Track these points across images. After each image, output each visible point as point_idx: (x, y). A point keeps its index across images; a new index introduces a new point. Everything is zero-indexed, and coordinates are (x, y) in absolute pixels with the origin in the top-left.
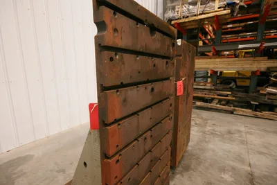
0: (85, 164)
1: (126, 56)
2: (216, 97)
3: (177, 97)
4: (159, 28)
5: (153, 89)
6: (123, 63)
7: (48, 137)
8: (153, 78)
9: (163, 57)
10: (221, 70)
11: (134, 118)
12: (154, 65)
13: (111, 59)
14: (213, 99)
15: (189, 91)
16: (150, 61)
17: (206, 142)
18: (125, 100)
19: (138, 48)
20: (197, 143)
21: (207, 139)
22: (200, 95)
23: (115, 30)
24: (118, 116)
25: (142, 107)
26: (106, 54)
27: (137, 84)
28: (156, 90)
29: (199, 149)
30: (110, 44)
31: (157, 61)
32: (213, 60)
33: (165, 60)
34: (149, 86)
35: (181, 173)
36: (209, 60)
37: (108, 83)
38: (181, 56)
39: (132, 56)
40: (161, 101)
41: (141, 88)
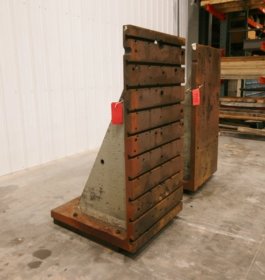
0: (102, 162)
1: (142, 67)
3: (194, 108)
4: (167, 42)
5: (162, 93)
6: (140, 72)
7: (27, 169)
8: (163, 83)
9: (171, 65)
11: (147, 112)
12: (163, 73)
13: (134, 69)
15: (212, 102)
16: (160, 69)
17: (239, 172)
18: (141, 97)
19: (150, 60)
20: (228, 174)
21: (241, 170)
22: (245, 116)
23: (136, 51)
24: (137, 107)
25: (153, 105)
26: (131, 66)
27: (149, 87)
28: (165, 93)
29: (228, 179)
30: (133, 60)
31: (165, 69)
33: (174, 68)
34: (159, 90)
35: (200, 198)
36: (261, 63)
37: (131, 84)
38: (196, 61)
39: (146, 67)
40: (171, 105)
41: (153, 90)
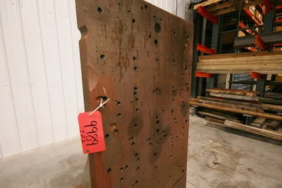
2: (261, 114)
10: (274, 72)
14: (255, 117)
22: (234, 109)
32: (258, 58)
36: (252, 58)
